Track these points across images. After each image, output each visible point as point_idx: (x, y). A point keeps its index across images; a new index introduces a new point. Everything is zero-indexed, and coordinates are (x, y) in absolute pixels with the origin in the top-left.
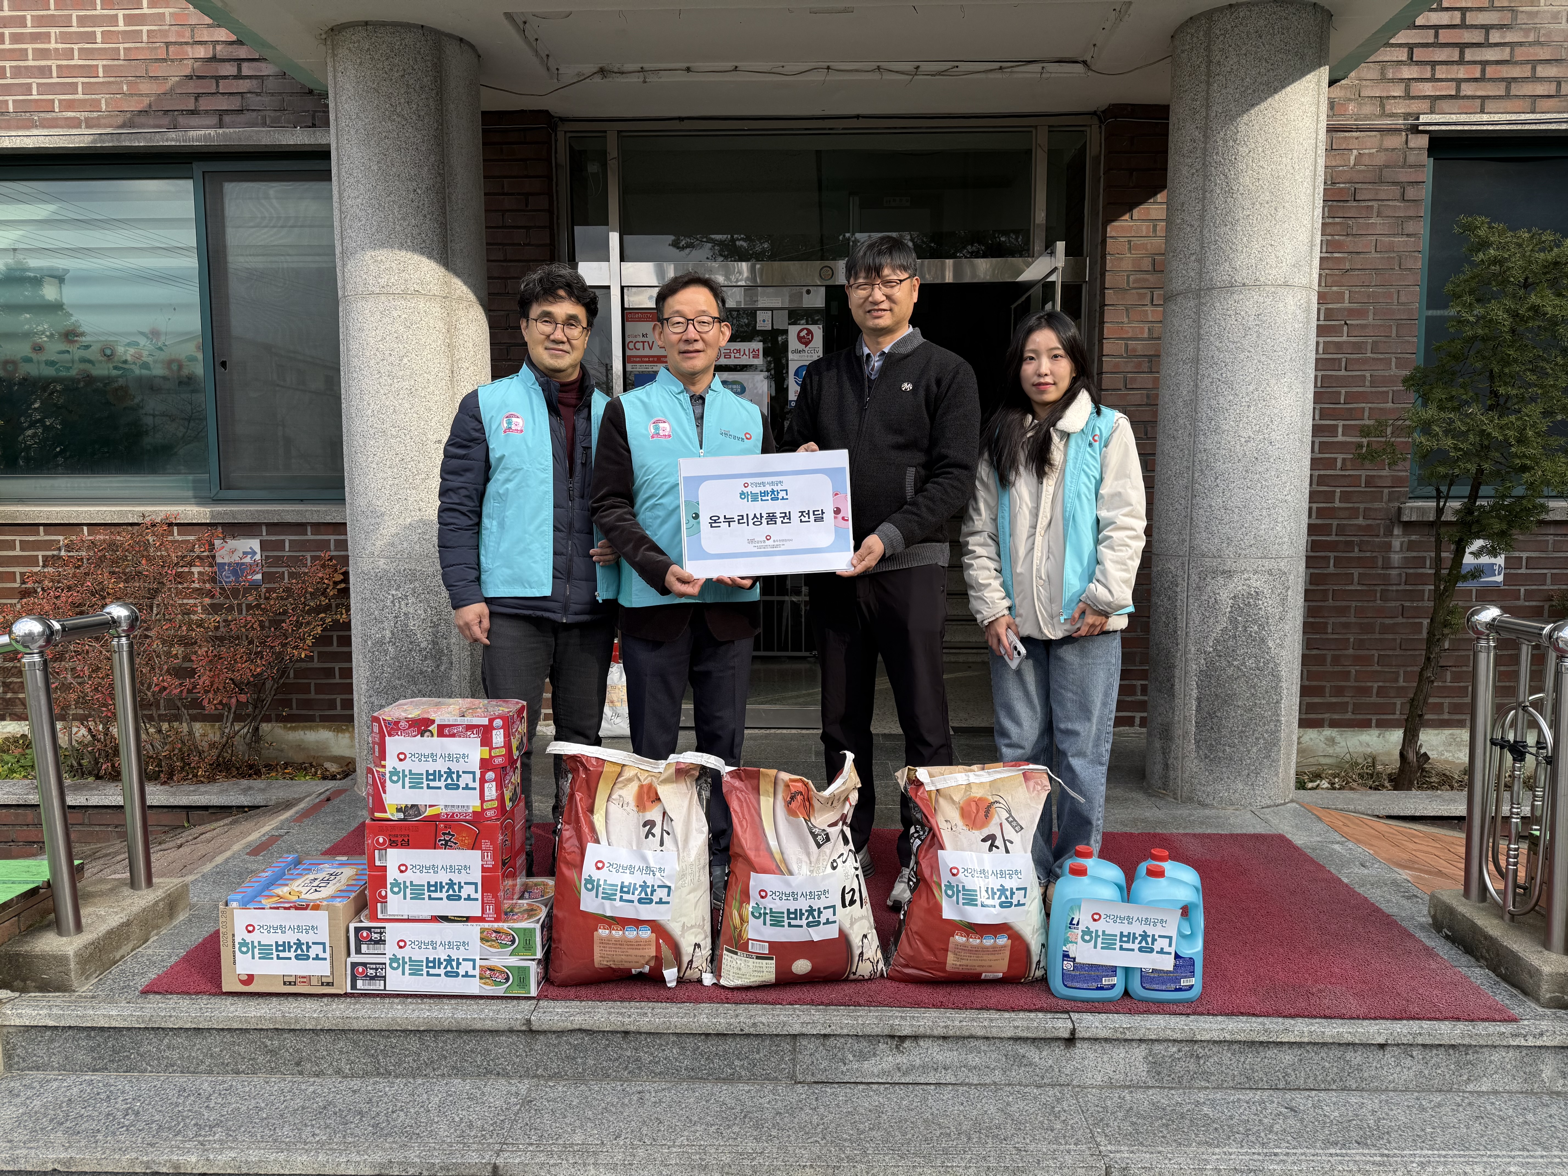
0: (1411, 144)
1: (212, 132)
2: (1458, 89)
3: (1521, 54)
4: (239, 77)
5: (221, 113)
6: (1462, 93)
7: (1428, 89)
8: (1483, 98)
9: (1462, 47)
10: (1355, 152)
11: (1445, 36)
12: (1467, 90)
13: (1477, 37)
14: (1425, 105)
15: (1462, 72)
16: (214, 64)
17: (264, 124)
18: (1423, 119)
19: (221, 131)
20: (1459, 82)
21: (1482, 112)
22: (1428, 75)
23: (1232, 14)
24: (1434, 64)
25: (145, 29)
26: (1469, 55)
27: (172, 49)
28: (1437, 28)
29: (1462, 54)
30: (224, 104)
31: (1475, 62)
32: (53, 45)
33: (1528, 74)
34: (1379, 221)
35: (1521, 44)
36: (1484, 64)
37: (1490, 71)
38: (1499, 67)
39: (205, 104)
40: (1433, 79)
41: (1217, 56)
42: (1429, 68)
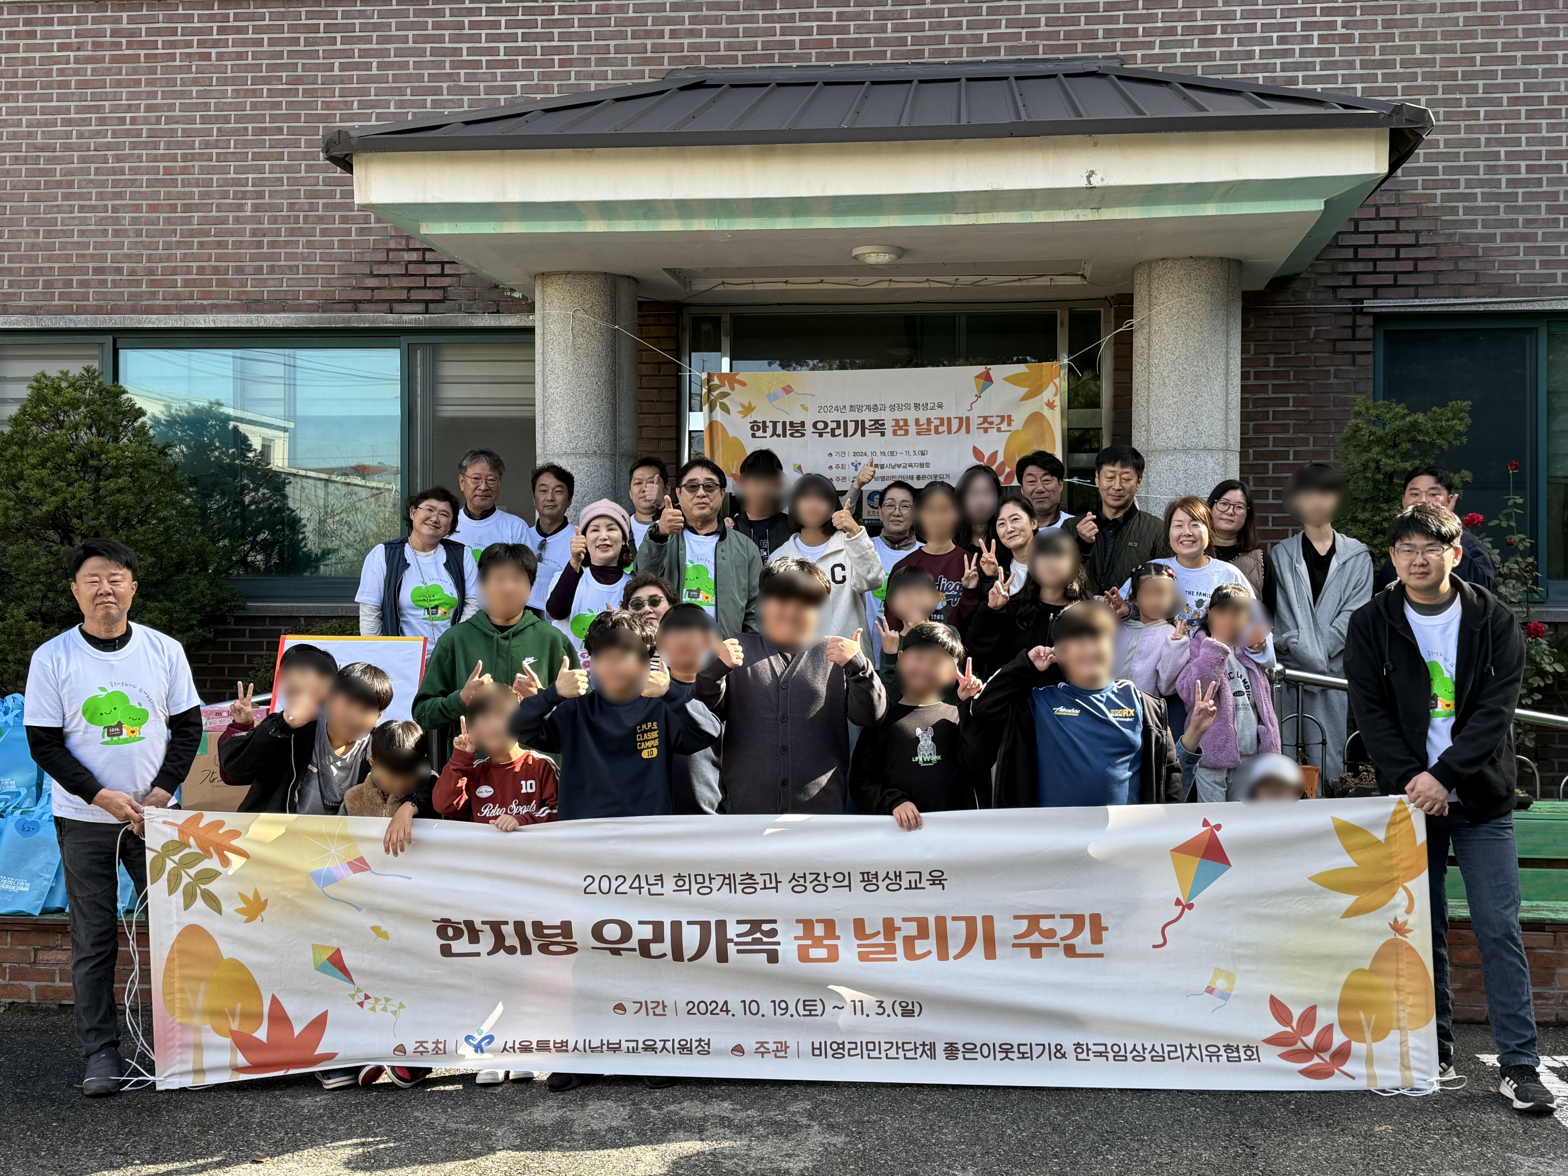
0: (1358, 323)
1: (421, 316)
2: (1395, 280)
3: (1445, 253)
4: (443, 275)
5: (427, 302)
6: (1399, 283)
7: (1372, 280)
8: (1417, 286)
9: (1398, 247)
10: (1313, 329)
11: (1383, 239)
12: (1402, 279)
13: (1410, 239)
14: (1369, 292)
15: (1398, 267)
16: (424, 266)
17: (460, 311)
18: (1367, 303)
19: (427, 316)
20: (1396, 274)
21: (1416, 297)
22: (1371, 269)
24: (1375, 261)
25: (372, 238)
26: (1403, 253)
27: (391, 254)
28: (1376, 233)
29: (1398, 253)
30: (429, 295)
31: (1409, 259)
32: (300, 250)
33: (1451, 268)
34: (1335, 381)
35: (1445, 244)
36: (1416, 260)
37: (1421, 266)
38: (1428, 262)
39: (414, 295)
40: (1375, 272)
41: (1155, 292)
42: (1371, 264)
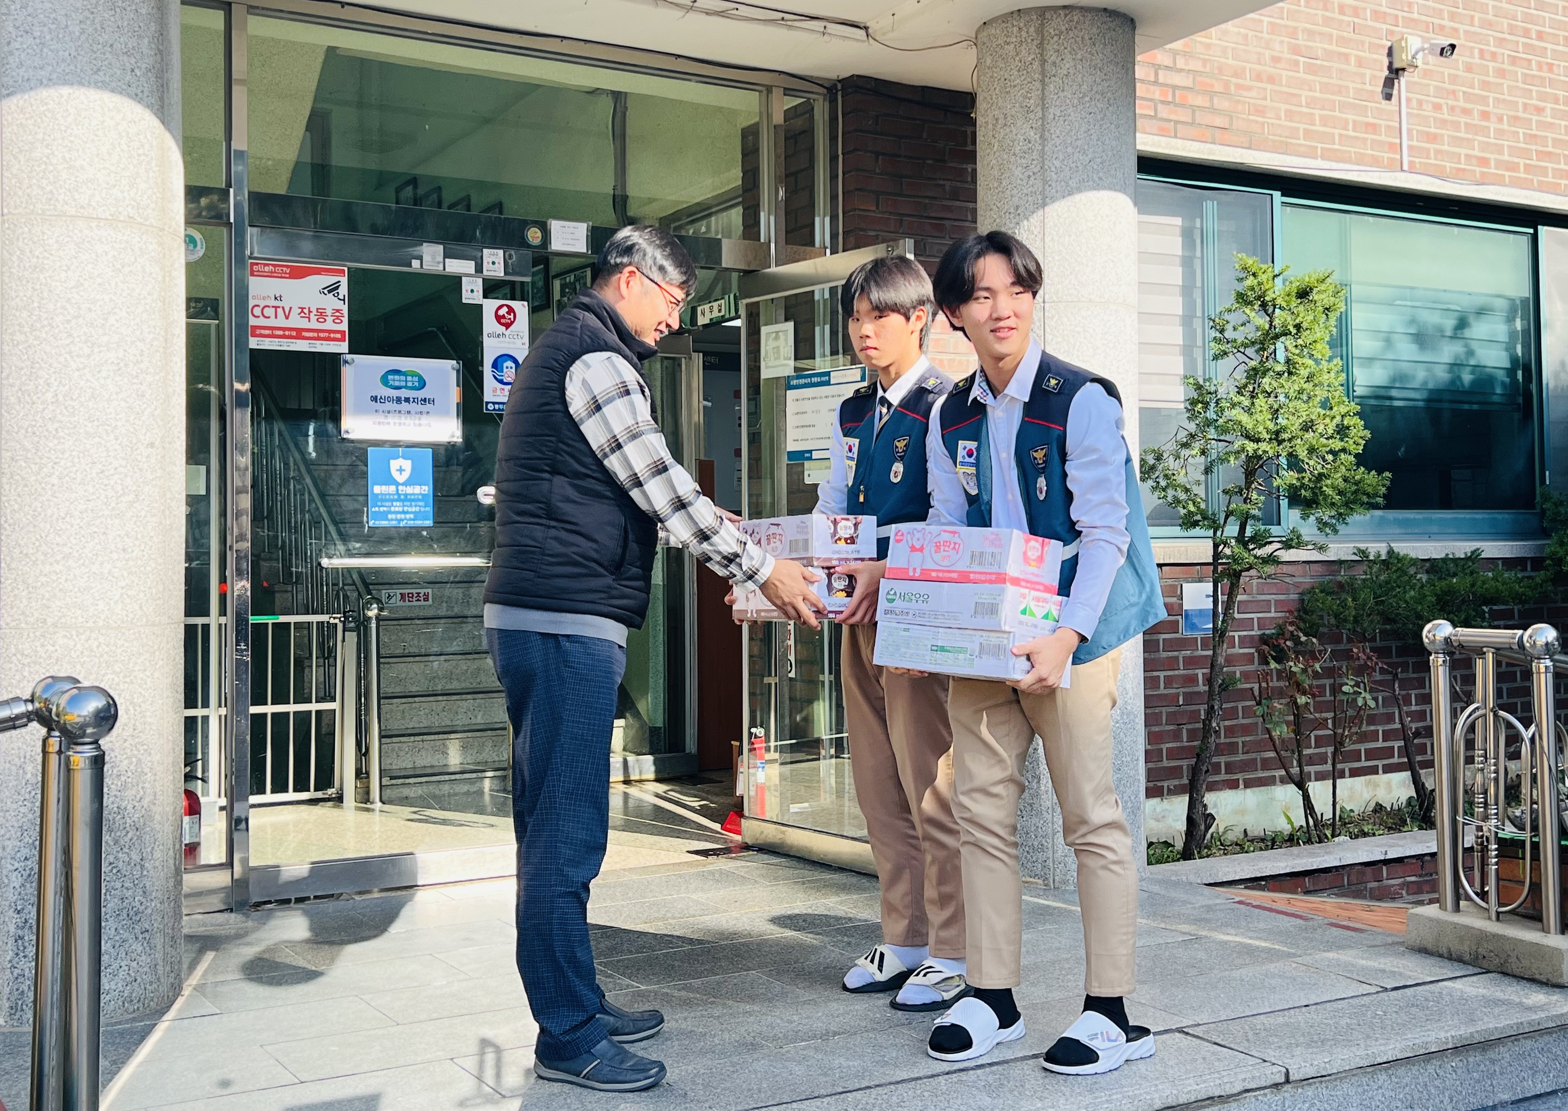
2: (1156, 110)
3: (1201, 83)
6: (1159, 115)
8: (1175, 123)
12: (1163, 112)
15: (1157, 94)
20: (1155, 102)
21: (1176, 136)
23: (1066, 15)
31: (1166, 85)
33: (1207, 105)
35: (1201, 73)
36: (1175, 88)
37: (1179, 97)
38: (1185, 93)
41: (1051, 56)
